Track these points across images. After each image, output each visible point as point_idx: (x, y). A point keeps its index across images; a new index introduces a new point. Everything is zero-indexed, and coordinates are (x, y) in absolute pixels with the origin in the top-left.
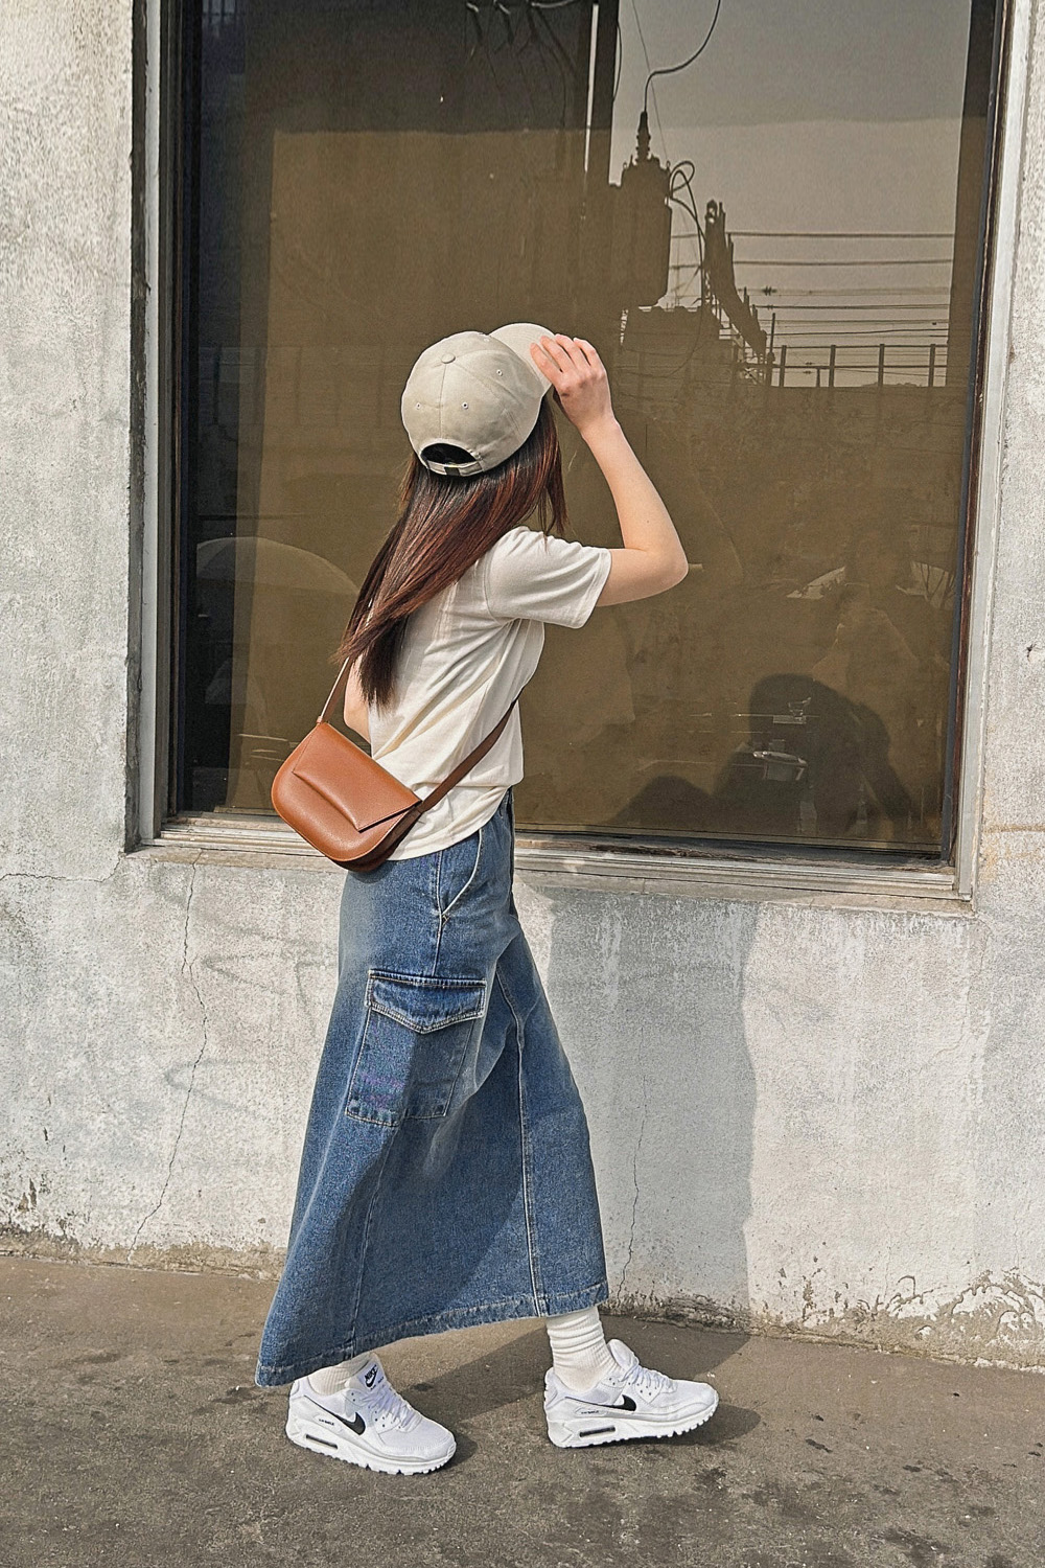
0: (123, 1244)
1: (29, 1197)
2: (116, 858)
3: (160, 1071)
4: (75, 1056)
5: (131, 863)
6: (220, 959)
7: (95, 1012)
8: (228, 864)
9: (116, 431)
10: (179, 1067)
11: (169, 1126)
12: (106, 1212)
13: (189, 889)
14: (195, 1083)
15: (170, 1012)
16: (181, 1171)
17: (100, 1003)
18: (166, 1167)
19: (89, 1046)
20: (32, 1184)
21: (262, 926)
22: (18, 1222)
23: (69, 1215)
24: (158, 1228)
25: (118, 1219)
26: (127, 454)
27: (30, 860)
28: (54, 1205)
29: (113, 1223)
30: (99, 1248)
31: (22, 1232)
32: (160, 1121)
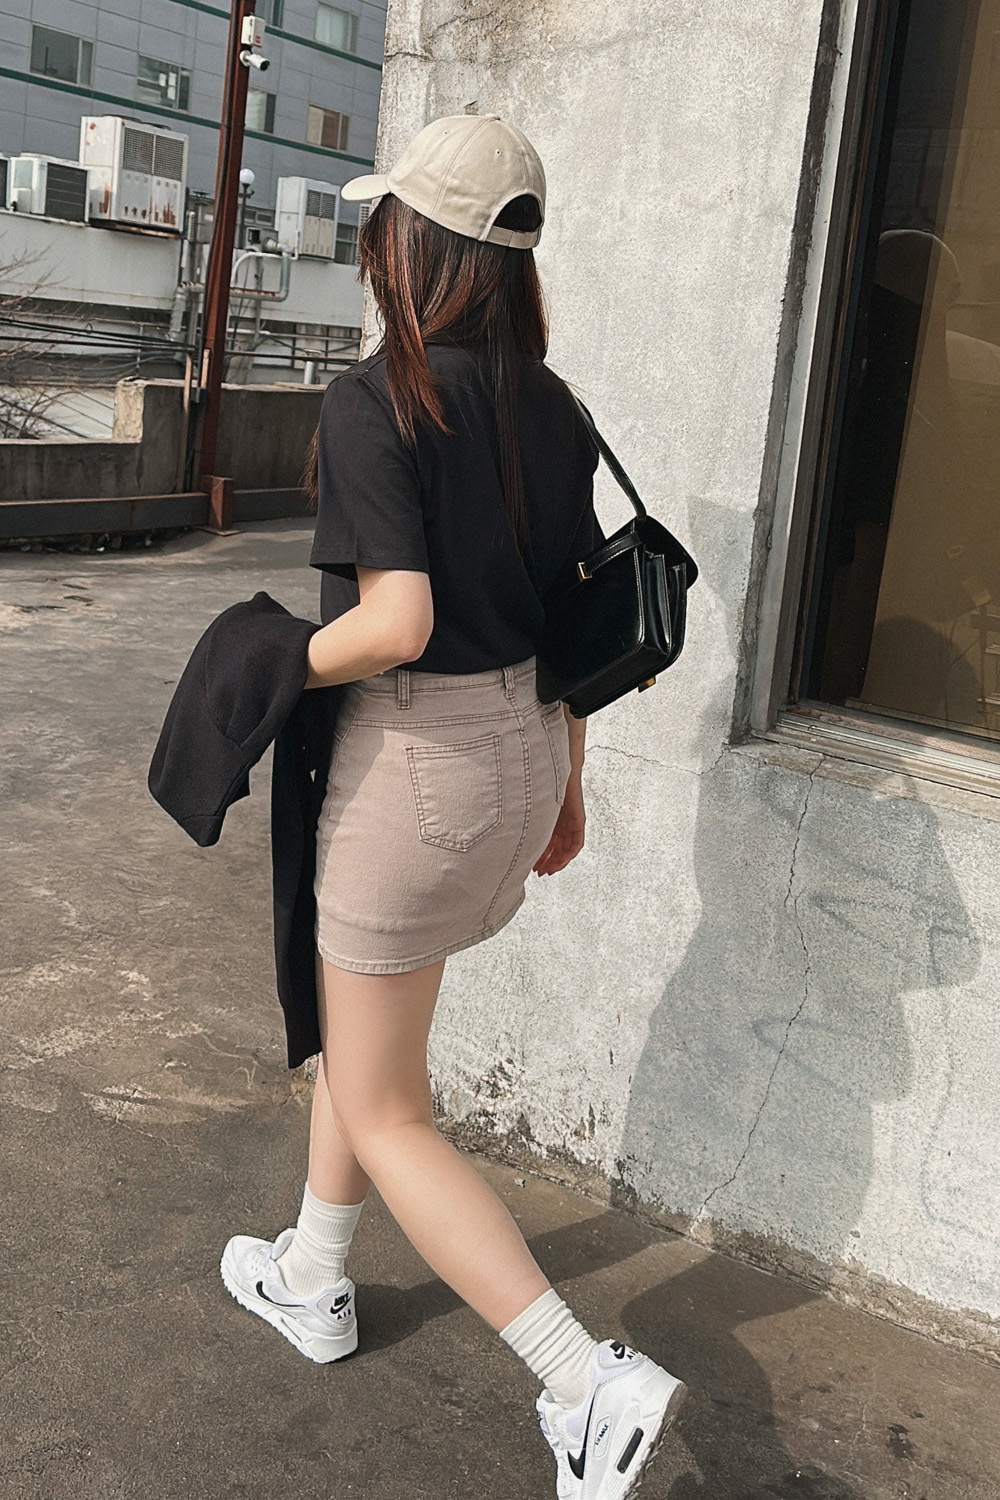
0: (686, 1211)
1: (587, 1124)
2: (719, 749)
3: (748, 1018)
6: (833, 899)
8: (855, 783)
9: (776, 230)
10: (770, 1020)
11: (753, 1087)
12: (671, 1167)
13: (802, 804)
14: (788, 1044)
15: (766, 950)
16: (761, 1144)
18: (745, 1137)
20: (591, 1110)
21: (890, 870)
22: (573, 1148)
23: (629, 1158)
24: (729, 1204)
25: (683, 1180)
26: (785, 259)
27: (622, 733)
28: (613, 1140)
29: (677, 1181)
31: (575, 1161)
32: (743, 1079)
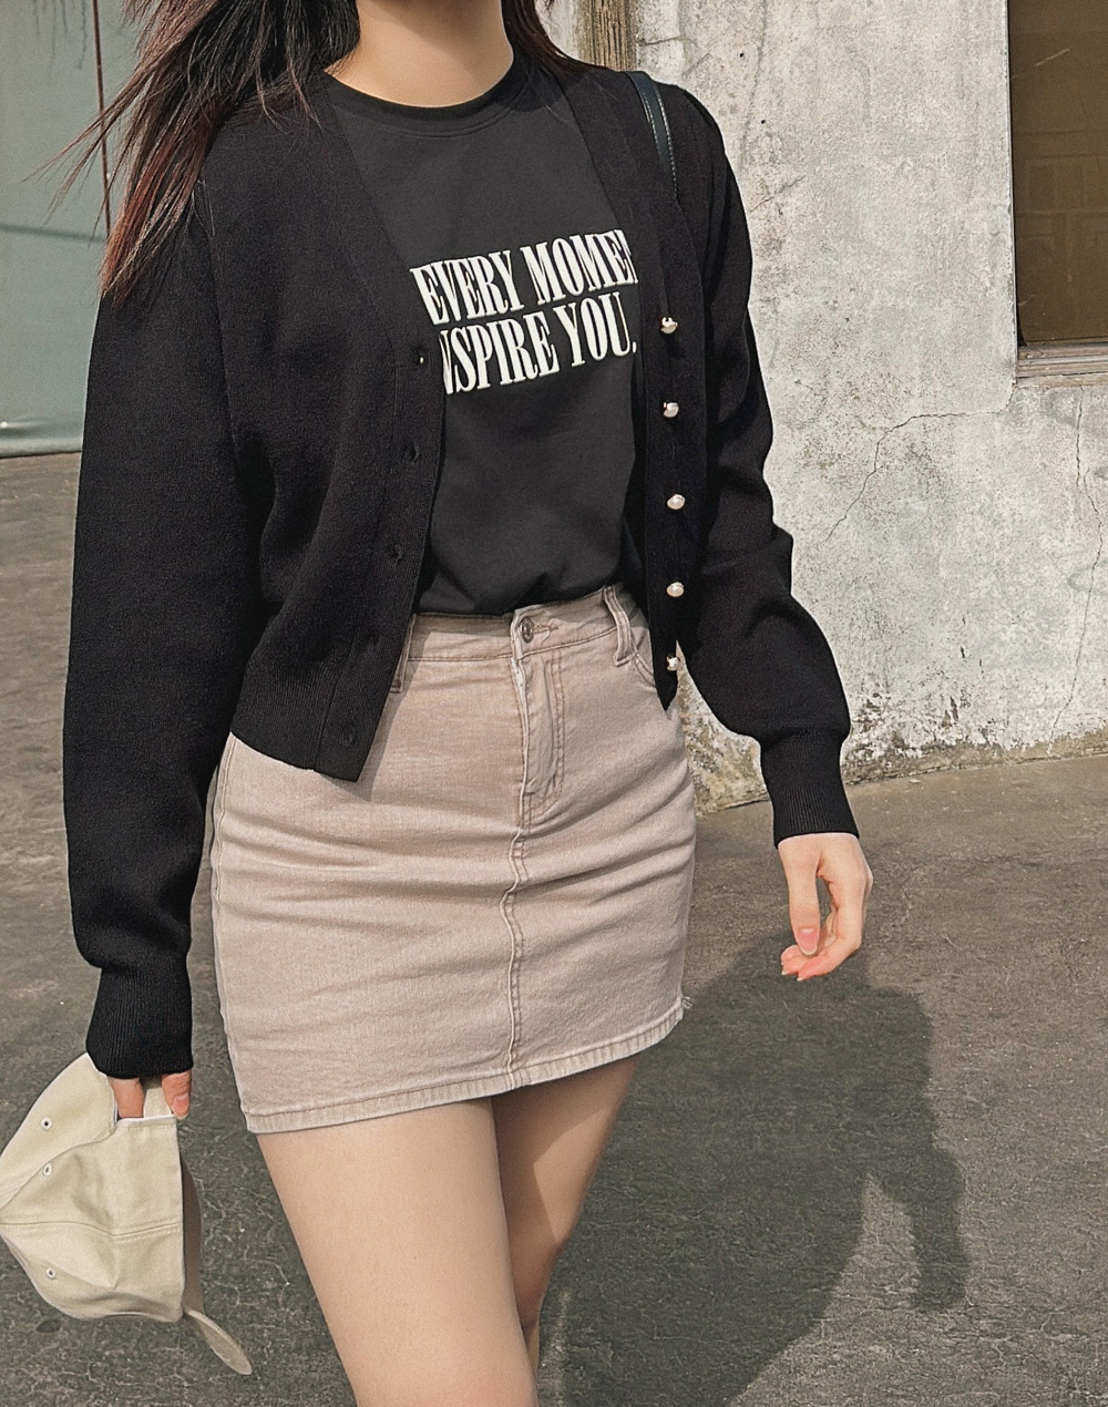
0: (1041, 740)
1: (950, 714)
2: (1010, 389)
3: (1063, 577)
4: (985, 576)
5: (1025, 392)
7: (1001, 533)
10: (1080, 571)
11: (1073, 626)
12: (1023, 714)
13: (1078, 409)
14: (1094, 583)
15: (1068, 523)
16: (1086, 665)
17: (1005, 524)
19: (998, 564)
20: (952, 700)
22: (942, 738)
23: (989, 722)
24: (1071, 719)
27: (932, 401)
28: (974, 716)
29: (1030, 722)
30: (1021, 748)
31: (948, 747)
32: (1065, 623)
